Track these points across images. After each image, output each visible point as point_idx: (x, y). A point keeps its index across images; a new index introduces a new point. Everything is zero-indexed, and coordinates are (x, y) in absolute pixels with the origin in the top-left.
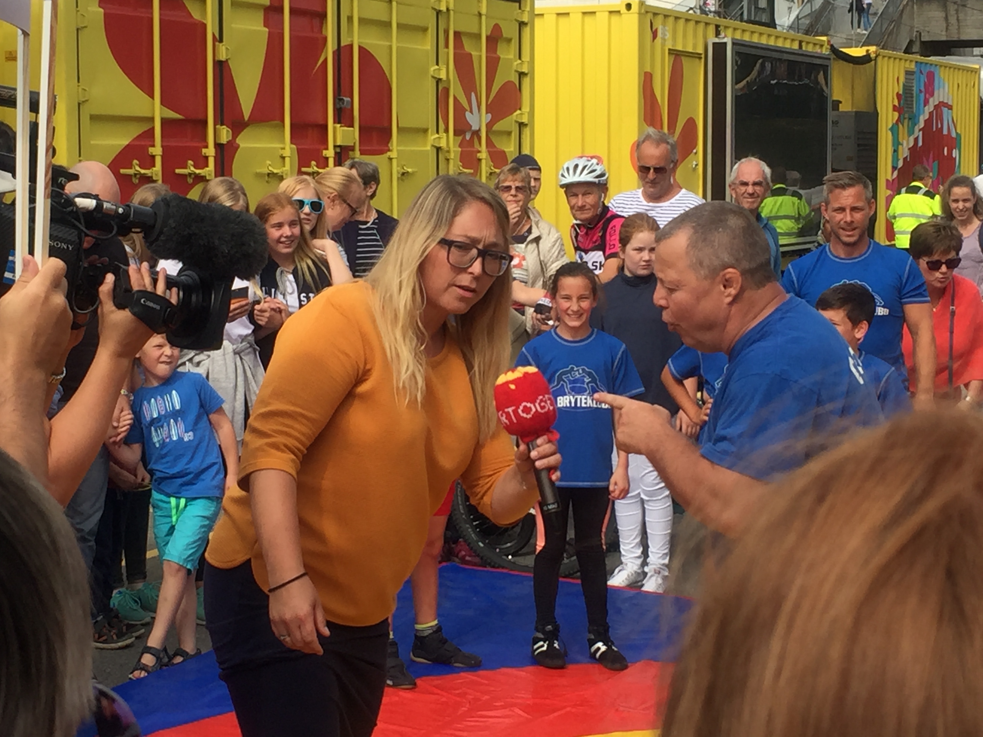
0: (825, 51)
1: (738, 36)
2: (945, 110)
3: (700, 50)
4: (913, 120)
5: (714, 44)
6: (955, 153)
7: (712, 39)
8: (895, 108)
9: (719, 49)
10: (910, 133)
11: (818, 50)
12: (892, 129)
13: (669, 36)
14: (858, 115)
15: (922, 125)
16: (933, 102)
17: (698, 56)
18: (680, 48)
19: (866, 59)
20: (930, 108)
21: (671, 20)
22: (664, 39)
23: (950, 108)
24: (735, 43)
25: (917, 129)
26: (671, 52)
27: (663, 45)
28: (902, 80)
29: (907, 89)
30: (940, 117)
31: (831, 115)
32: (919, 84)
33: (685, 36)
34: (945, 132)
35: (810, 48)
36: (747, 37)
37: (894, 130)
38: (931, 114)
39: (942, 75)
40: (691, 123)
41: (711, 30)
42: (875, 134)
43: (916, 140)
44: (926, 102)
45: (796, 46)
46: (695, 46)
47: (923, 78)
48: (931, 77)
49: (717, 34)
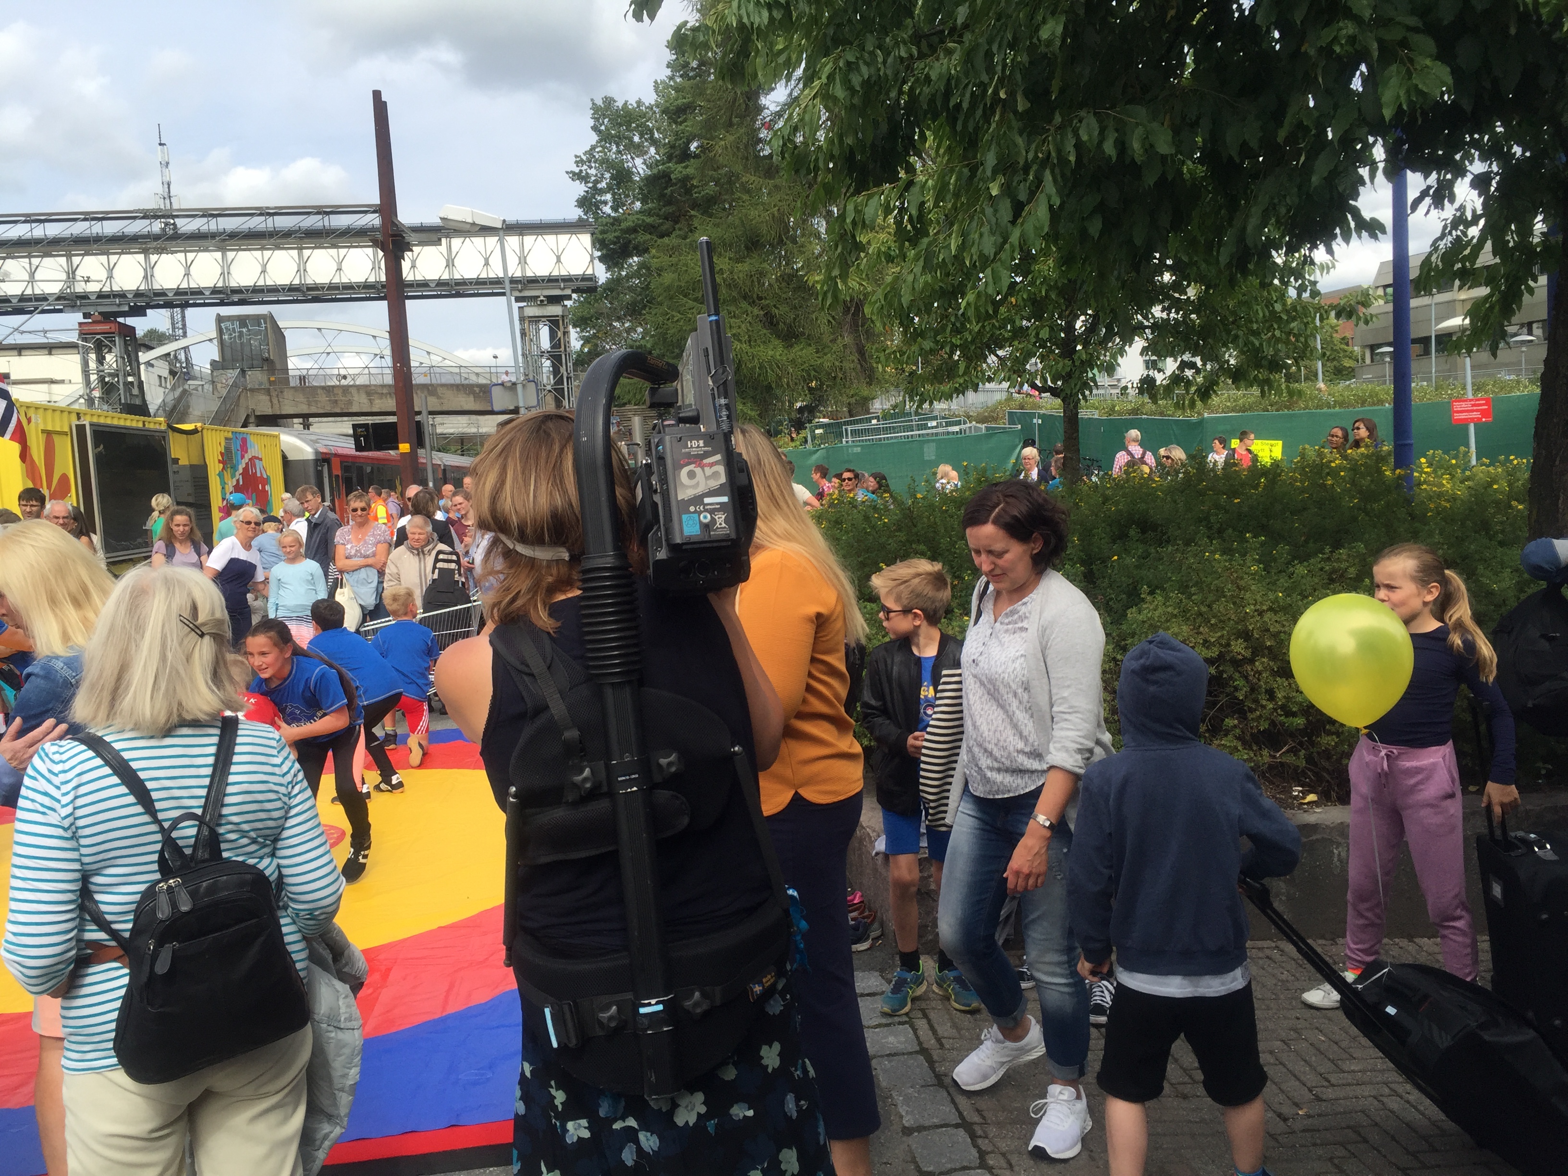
0: (163, 427)
1: (95, 420)
2: (257, 461)
3: (66, 429)
4: (234, 468)
5: (77, 426)
6: (267, 488)
7: (75, 422)
8: (220, 461)
9: (81, 429)
10: (233, 476)
11: (157, 427)
12: (219, 475)
13: (40, 421)
14: (192, 467)
15: (241, 471)
16: (247, 457)
17: (65, 434)
18: (50, 428)
19: (195, 432)
20: (246, 460)
21: (41, 411)
22: (37, 424)
23: (261, 459)
24: (91, 425)
25: (237, 474)
26: (43, 431)
27: (37, 427)
28: (223, 444)
29: (228, 449)
30: (254, 466)
31: (171, 468)
32: (236, 446)
33: (53, 420)
34: (259, 475)
35: (152, 426)
36: (102, 421)
37: (221, 475)
38: (247, 464)
39: (251, 440)
40: (64, 478)
41: (74, 417)
42: (206, 479)
43: (238, 481)
44: (243, 457)
45: (140, 425)
46: (62, 427)
47: (239, 442)
48: (244, 441)
49: (79, 418)
